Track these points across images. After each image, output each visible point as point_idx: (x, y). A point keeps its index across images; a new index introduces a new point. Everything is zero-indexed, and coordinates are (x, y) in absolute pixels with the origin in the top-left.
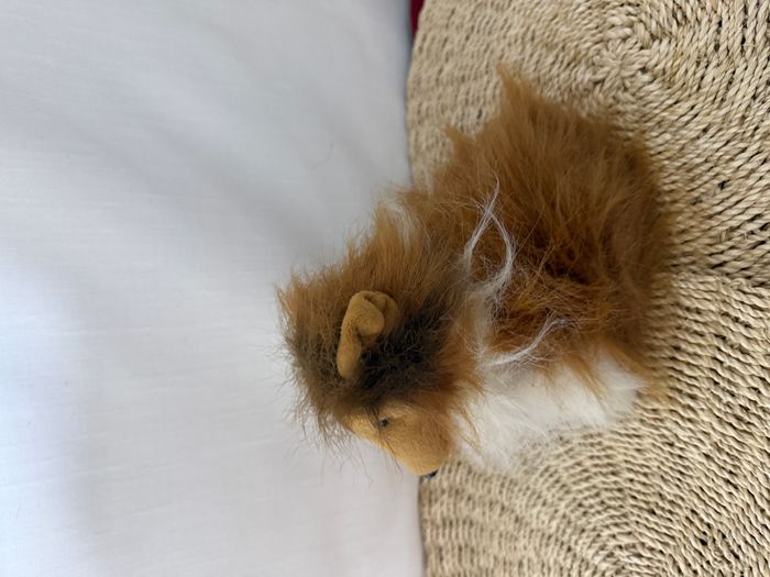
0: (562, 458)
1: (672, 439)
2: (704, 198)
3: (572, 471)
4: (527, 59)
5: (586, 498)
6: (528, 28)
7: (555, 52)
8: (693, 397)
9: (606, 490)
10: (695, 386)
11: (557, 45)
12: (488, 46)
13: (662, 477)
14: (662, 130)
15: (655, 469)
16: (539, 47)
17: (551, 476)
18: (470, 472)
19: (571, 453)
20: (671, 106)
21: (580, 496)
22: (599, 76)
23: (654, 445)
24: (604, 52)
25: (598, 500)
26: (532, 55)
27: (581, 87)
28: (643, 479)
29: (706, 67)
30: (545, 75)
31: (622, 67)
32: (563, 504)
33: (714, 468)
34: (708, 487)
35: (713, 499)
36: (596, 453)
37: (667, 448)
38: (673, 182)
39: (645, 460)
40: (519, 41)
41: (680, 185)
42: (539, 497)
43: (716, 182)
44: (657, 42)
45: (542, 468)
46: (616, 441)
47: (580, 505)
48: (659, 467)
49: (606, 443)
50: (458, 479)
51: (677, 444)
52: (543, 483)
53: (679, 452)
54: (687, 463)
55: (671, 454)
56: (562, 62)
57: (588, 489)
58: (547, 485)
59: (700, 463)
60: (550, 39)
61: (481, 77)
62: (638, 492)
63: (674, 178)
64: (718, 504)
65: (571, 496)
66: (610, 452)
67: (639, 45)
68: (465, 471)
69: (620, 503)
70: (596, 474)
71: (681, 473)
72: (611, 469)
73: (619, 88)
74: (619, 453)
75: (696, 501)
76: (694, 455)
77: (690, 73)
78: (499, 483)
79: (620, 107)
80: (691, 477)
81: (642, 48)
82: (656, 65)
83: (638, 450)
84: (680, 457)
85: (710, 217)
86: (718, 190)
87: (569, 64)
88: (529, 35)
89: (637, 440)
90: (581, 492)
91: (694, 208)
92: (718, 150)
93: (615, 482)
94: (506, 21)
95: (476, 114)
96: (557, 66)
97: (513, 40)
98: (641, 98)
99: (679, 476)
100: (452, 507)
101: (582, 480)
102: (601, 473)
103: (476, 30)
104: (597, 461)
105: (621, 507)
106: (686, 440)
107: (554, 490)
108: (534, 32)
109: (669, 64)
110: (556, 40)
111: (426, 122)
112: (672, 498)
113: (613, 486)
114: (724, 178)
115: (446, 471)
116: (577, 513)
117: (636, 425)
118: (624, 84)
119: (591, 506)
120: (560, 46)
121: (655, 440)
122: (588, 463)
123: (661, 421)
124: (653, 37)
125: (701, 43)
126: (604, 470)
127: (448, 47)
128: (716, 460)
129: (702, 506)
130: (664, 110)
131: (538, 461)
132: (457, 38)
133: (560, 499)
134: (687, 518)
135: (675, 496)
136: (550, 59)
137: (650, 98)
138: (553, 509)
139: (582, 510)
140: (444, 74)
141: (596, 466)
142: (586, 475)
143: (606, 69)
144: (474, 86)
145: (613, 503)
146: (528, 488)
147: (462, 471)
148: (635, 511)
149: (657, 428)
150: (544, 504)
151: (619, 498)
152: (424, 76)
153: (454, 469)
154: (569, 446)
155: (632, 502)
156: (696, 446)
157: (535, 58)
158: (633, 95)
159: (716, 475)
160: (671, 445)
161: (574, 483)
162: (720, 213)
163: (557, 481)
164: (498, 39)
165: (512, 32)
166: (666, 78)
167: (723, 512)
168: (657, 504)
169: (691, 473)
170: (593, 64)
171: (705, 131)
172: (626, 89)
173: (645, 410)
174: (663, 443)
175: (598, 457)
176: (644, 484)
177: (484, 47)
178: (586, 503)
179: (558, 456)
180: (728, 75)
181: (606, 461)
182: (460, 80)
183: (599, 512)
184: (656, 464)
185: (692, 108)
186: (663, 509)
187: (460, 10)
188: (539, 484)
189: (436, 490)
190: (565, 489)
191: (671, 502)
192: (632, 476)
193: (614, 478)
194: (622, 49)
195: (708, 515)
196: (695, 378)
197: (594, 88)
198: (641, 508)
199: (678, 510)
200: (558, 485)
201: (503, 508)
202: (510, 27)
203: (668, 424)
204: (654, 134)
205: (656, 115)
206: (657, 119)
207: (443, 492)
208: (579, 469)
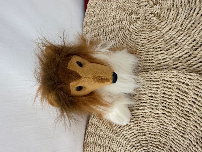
0: (128, 131)
1: (163, 123)
2: (170, 48)
3: (131, 135)
4: (117, 14)
5: (136, 144)
6: (118, 6)
7: (125, 12)
8: (170, 109)
9: (142, 140)
10: (171, 105)
11: (126, 9)
12: (106, 11)
13: (160, 136)
14: (157, 30)
15: (158, 133)
16: (121, 10)
17: (124, 137)
18: (99, 137)
19: (131, 129)
20: (160, 23)
21: (134, 143)
22: (138, 16)
23: (157, 125)
24: (140, 9)
25: (140, 144)
26: (119, 13)
27: (133, 20)
28: (154, 137)
29: (170, 11)
30: (122, 18)
31: (145, 13)
32: (129, 146)
33: (177, 132)
34: (176, 139)
35: (177, 142)
36: (139, 129)
37: (162, 126)
38: (161, 45)
39: (155, 130)
40: (115, 10)
41: (163, 45)
42: (121, 144)
43: (174, 43)
44: (155, 5)
45: (122, 134)
46: (145, 124)
47: (134, 146)
48: (159, 133)
49: (142, 125)
50: (96, 139)
51: (165, 125)
52: (122, 140)
53: (166, 127)
54: (168, 131)
55: (163, 128)
56: (128, 14)
57: (136, 141)
58: (123, 140)
59: (173, 130)
60: (124, 8)
61: (104, 20)
62: (153, 141)
63: (161, 44)
64: (179, 144)
65: (131, 143)
66: (143, 128)
67: (150, 7)
68: (98, 137)
69: (147, 145)
70: (139, 136)
71: (167, 134)
72: (144, 134)
73: (144, 20)
74: (146, 128)
75: (172, 143)
76: (170, 128)
77: (165, 13)
78: (108, 140)
79: (144, 25)
80: (170, 135)
81: (151, 7)
82: (155, 12)
83: (152, 127)
84: (166, 129)
85: (173, 54)
86: (175, 46)
87: (129, 14)
88: (118, 7)
89: (152, 124)
90: (134, 141)
91: (168, 52)
92: (174, 34)
93: (145, 138)
94: (111, 4)
95: (103, 30)
96: (126, 15)
97: (113, 9)
98: (151, 21)
99: (166, 135)
100: (93, 148)
101: (134, 138)
102: (140, 135)
103: (103, 8)
104: (139, 131)
105: (147, 146)
106: (168, 123)
107: (125, 141)
108: (119, 6)
109: (159, 11)
110: (126, 8)
111: (88, 33)
112: (164, 143)
113: (144, 139)
114: (176, 42)
115: (92, 137)
116: (133, 149)
117: (152, 119)
118: (146, 18)
119: (138, 146)
120: (127, 9)
121: (158, 123)
122: (136, 132)
123: (160, 117)
124: (154, 4)
125: (169, 5)
126: (141, 134)
127: (95, 13)
128: (178, 129)
129: (174, 145)
130: (158, 24)
131: (121, 132)
132: (97, 10)
133: (127, 144)
134: (169, 149)
135: (165, 142)
136: (124, 13)
137: (153, 21)
138: (125, 148)
139: (135, 148)
140: (94, 20)
141: (139, 133)
142: (135, 136)
143: (140, 14)
144: (102, 23)
145: (144, 145)
146: (117, 141)
147: (97, 137)
148: (152, 147)
149: (158, 119)
150: (122, 146)
151: (146, 143)
152: (88, 21)
153: (94, 136)
154: (130, 127)
155: (151, 144)
156: (171, 125)
157: (120, 13)
158: (148, 21)
159: (178, 134)
160: (163, 125)
161: (132, 139)
162: (176, 52)
163: (126, 139)
164: (109, 9)
165: (113, 7)
166: (158, 16)
167: (181, 146)
168: (159, 145)
169: (170, 134)
170: (137, 13)
171: (170, 29)
172: (146, 20)
173: (155, 114)
174: (160, 124)
175: (140, 130)
176: (154, 138)
177: (105, 12)
178: (136, 145)
179: (127, 130)
180: (177, 13)
181: (142, 131)
182: (98, 21)
183: (140, 148)
184: (158, 131)
185: (166, 23)
186: (161, 146)
187: (98, 3)
188: (121, 140)
189: (89, 143)
190: (129, 141)
191: (164, 144)
192: (150, 136)
193: (145, 137)
194: (145, 8)
195: (176, 148)
196: (170, 103)
197: (137, 20)
198: (154, 146)
199: (166, 147)
200: (127, 140)
201: (109, 148)
202: (112, 6)
203: (162, 118)
204: (155, 31)
205: (155, 26)
206: (156, 27)
207: (91, 143)
208: (133, 134)
